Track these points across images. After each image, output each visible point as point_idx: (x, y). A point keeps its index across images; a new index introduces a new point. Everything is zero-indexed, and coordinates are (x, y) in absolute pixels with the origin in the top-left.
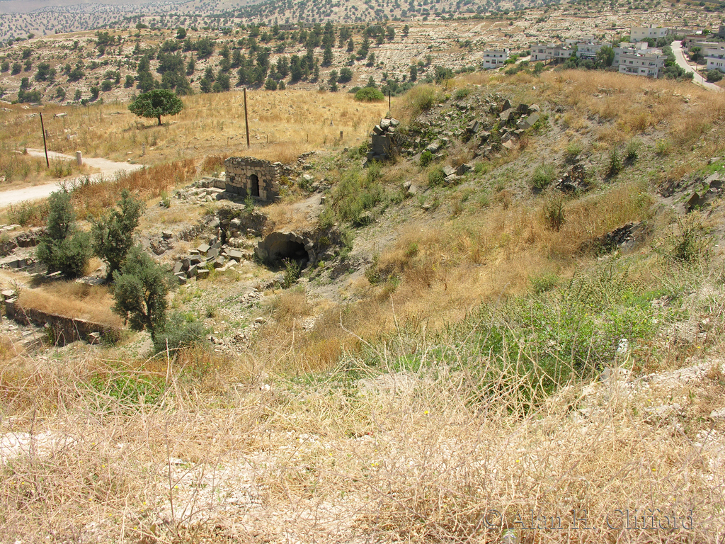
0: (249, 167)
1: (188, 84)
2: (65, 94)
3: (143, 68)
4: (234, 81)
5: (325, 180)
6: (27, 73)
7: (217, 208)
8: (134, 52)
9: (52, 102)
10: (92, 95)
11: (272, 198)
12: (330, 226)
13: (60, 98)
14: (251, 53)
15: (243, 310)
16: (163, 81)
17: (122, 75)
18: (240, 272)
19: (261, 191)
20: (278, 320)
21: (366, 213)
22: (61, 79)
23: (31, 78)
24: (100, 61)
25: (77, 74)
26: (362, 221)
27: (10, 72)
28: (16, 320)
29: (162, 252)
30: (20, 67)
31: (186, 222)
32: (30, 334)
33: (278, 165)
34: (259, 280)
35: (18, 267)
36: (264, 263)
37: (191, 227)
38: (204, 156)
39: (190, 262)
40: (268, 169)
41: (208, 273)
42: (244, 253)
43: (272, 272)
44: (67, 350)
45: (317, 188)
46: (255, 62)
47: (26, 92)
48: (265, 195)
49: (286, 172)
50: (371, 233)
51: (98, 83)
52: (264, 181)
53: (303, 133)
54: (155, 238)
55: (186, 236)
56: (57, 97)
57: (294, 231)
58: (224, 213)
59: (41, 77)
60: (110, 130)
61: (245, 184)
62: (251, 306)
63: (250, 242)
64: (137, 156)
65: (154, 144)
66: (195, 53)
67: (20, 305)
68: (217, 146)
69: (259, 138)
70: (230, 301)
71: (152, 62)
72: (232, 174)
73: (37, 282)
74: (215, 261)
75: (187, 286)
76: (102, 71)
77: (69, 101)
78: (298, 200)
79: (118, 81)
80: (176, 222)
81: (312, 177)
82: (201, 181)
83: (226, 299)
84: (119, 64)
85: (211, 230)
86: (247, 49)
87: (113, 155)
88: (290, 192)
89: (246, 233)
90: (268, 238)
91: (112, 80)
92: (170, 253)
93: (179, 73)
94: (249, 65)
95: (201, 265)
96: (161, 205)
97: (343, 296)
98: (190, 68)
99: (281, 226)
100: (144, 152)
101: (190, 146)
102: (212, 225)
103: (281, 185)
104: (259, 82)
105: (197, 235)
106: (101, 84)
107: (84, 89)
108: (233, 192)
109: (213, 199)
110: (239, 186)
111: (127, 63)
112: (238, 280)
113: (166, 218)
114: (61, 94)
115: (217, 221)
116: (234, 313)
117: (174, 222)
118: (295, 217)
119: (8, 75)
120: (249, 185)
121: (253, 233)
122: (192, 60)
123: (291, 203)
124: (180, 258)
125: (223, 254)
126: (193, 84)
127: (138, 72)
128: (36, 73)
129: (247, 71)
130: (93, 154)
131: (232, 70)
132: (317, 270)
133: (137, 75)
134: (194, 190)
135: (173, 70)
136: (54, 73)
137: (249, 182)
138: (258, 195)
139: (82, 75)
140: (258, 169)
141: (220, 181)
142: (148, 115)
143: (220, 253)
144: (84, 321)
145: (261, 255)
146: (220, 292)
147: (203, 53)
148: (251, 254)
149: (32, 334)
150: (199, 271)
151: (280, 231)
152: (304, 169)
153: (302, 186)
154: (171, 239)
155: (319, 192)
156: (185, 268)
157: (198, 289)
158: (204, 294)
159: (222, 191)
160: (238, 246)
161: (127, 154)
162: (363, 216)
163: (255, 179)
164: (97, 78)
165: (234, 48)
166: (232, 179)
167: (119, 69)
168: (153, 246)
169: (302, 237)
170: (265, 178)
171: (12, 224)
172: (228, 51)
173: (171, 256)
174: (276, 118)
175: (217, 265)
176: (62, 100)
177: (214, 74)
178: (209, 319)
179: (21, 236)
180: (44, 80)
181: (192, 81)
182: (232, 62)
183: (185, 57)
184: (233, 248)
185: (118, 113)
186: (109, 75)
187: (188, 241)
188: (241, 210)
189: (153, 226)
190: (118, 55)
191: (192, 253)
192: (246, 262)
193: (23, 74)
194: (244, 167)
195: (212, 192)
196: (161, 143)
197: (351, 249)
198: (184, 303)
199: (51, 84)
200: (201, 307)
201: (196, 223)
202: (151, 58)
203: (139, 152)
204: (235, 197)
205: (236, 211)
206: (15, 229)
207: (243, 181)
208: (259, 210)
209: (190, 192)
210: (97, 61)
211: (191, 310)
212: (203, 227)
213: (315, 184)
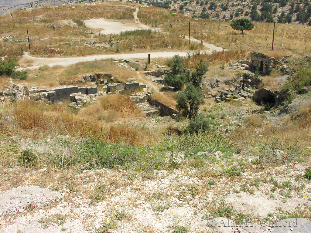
0: (260, 58)
1: (272, 18)
2: (219, 16)
3: (254, 8)
4: (294, 19)
5: (293, 69)
6: (205, 6)
7: (243, 73)
8: (251, 1)
9: (213, 18)
10: (230, 17)
11: (267, 73)
12: (288, 90)
13: (217, 17)
14: (305, 6)
15: (237, 119)
16: (262, 15)
17: (244, 10)
18: (244, 103)
19: (264, 69)
20: (247, 127)
21: (305, 88)
22: (218, 9)
23: (207, 8)
24: (236, 4)
25: (226, 8)
26: (302, 91)
27: (199, 4)
28: (150, 103)
29: (214, 87)
30: (203, 3)
31: (228, 77)
32: (152, 109)
33: (273, 59)
34: (250, 108)
35: (161, 82)
36: (256, 101)
37: (229, 79)
38: (251, 50)
39: (224, 94)
40: (268, 60)
41: (229, 100)
42: (249, 95)
43: (257, 106)
44: (163, 119)
45: (288, 72)
46: (306, 11)
47: (204, 13)
48: (265, 71)
49: (276, 63)
50: (304, 97)
51: (233, 13)
52: (266, 65)
53: (304, 47)
54: (213, 81)
55: (226, 83)
56: (216, 17)
57: (271, 89)
58: (246, 76)
59: (211, 8)
60: (221, 33)
61: (258, 65)
62: (240, 118)
63: (253, 91)
64: (227, 46)
65: (235, 41)
66: (278, 4)
67: (152, 97)
68: (262, 47)
69: (282, 46)
70: (234, 114)
71: (258, 6)
72: (253, 60)
73: (163, 90)
74: (234, 96)
75: (219, 104)
76: (236, 8)
77: (220, 19)
78: (278, 76)
79: (242, 13)
80: (224, 76)
81: (287, 67)
82: (240, 61)
83: (233, 113)
84: (244, 6)
85: (238, 82)
86: (303, 4)
87: (217, 44)
88: (276, 72)
89: (252, 86)
90: (260, 90)
91: (239, 12)
92: (217, 88)
93: (269, 12)
94: (302, 12)
95: (228, 96)
96: (221, 68)
97: (279, 123)
98: (275, 11)
99: (267, 86)
100: (230, 44)
101: (250, 45)
102: (239, 80)
103: (273, 68)
104: (306, 20)
105: (231, 83)
106: (234, 13)
107: (227, 15)
108: (252, 68)
109: (243, 69)
110: (255, 65)
111: (247, 5)
112: (241, 106)
113: (220, 73)
114: (217, 16)
115: (242, 79)
116: (232, 120)
117: (223, 76)
118: (274, 83)
119: (198, 6)
120: (259, 66)
121: (255, 87)
122: (276, 7)
123: (275, 77)
124: (221, 91)
125: (240, 93)
126: (275, 18)
127: (251, 10)
128: (209, 6)
129: (301, 15)
130: (209, 42)
131: (294, 13)
132: (277, 109)
133: (250, 11)
134: (237, 64)
135: (267, 11)
136: (216, 7)
137: (259, 64)
138: (262, 71)
139: (227, 9)
140: (264, 59)
141: (249, 62)
142: (238, 29)
143: (239, 92)
144: (172, 108)
145: (256, 97)
146: (232, 109)
147: (282, 4)
148: (252, 96)
149: (153, 109)
150: (227, 99)
151: (265, 88)
152: (285, 62)
153: (282, 70)
154: (219, 83)
155: (288, 74)
156: (221, 96)
157: (223, 106)
158: (224, 108)
159: (248, 66)
160: (248, 91)
161: (223, 44)
162: (303, 89)
163: (262, 63)
164: (233, 11)
165: (297, 3)
166: (253, 62)
167: (243, 8)
168: (211, 84)
169: (274, 93)
170: (266, 64)
171: (165, 65)
172: (294, 5)
173: (217, 90)
174: (296, 38)
175: (235, 98)
176: (218, 18)
177: (285, 15)
178: (221, 120)
179: (166, 71)
180: (212, 9)
181: (275, 17)
182: (295, 10)
183: (273, 5)
184: (245, 92)
185: (227, 26)
186: (239, 10)
187: (227, 85)
188: (252, 76)
189: (214, 76)
190: (244, 2)
191: (226, 90)
192: (248, 99)
193: (204, 6)
194: (258, 57)
195: (244, 66)
196: (238, 42)
197: (291, 103)
198: (215, 110)
199: (214, 11)
200: (220, 113)
201: (232, 78)
202: (258, 4)
203: (228, 44)
204: (253, 70)
205: (250, 76)
206: (165, 67)
207: (257, 64)
208: (260, 77)
209: (234, 64)
210: (235, 3)
211: (216, 114)
212: (235, 80)
213: (287, 70)
